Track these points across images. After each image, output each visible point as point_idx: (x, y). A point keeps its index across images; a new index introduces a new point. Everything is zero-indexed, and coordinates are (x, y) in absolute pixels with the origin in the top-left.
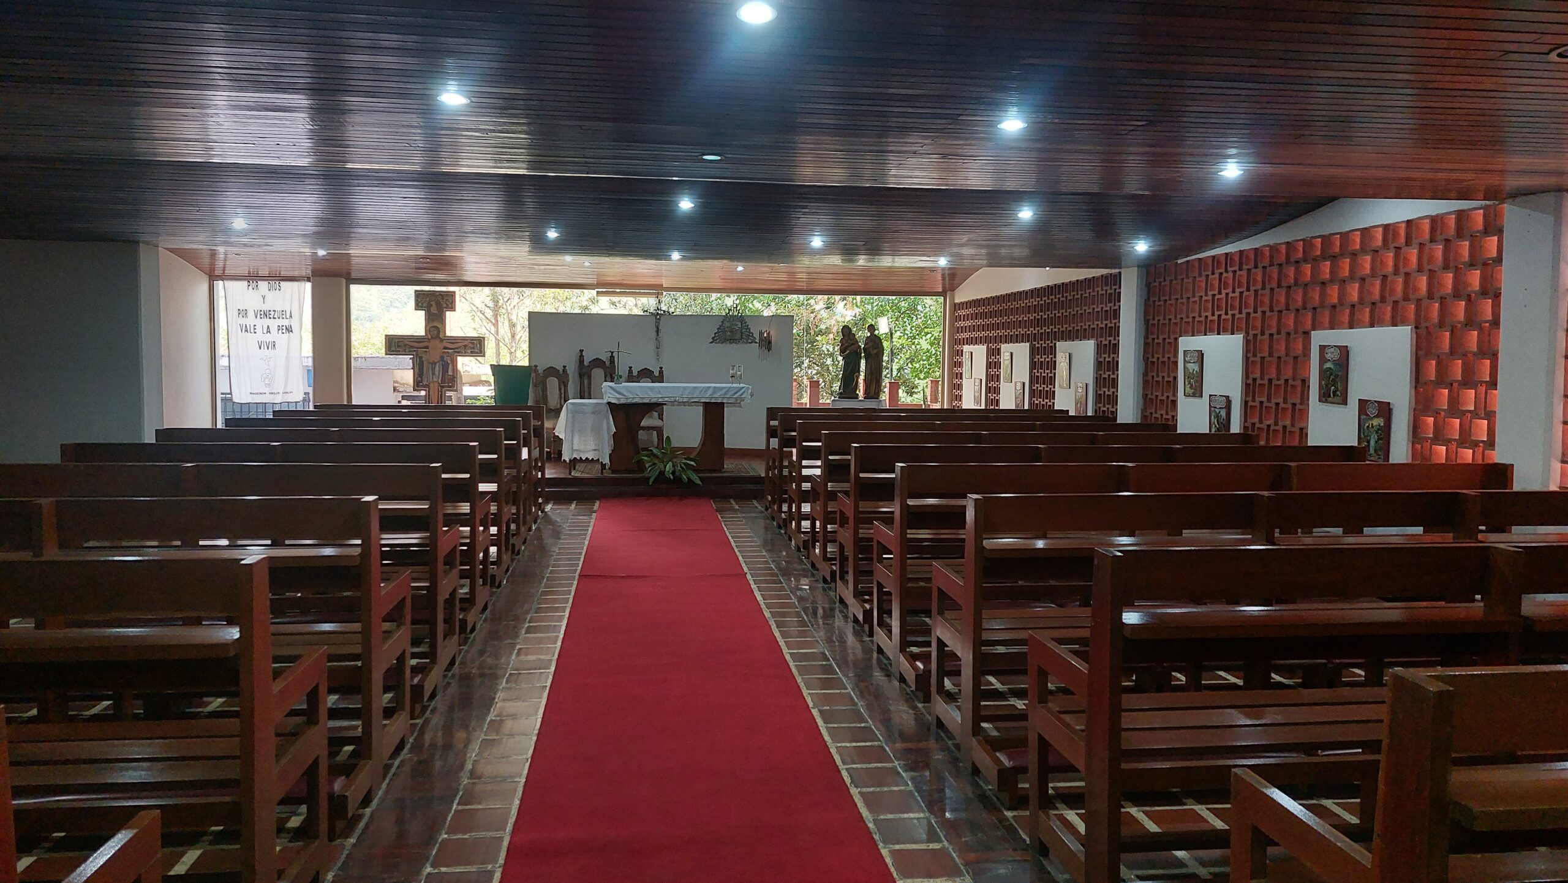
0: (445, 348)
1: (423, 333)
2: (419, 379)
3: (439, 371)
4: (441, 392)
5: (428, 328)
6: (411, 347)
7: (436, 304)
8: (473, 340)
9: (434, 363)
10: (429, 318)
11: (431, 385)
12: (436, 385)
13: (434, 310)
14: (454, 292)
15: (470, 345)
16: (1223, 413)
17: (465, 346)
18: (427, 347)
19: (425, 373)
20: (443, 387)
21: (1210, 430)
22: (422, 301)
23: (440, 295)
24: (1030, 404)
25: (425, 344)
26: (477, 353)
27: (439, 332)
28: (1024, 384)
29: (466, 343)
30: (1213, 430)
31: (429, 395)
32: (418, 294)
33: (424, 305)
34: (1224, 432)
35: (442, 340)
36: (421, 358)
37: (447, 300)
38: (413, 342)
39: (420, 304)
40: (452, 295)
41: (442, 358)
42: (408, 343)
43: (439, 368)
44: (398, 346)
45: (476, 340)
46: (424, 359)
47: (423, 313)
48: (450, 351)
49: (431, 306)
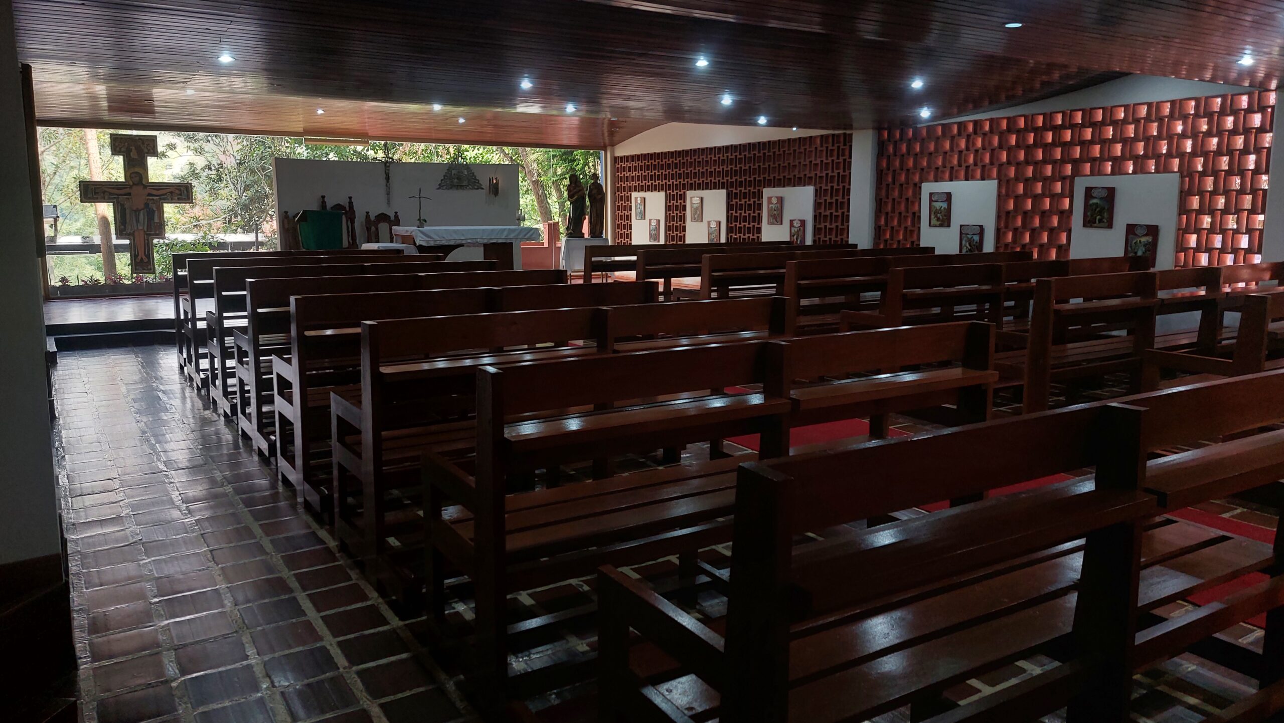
0: (150, 195)
1: (122, 179)
2: (123, 227)
3: (144, 219)
4: (148, 240)
5: (128, 174)
6: (111, 194)
7: (136, 149)
8: (179, 186)
9: (137, 211)
10: (129, 165)
11: (136, 234)
12: (142, 233)
13: (134, 154)
14: (156, 137)
15: (177, 192)
16: (976, 238)
17: (171, 193)
18: (129, 194)
19: (128, 221)
20: (150, 235)
21: (961, 250)
22: (118, 146)
23: (140, 139)
24: (727, 239)
25: (127, 191)
26: (185, 199)
27: (141, 178)
28: (720, 223)
29: (172, 189)
30: (964, 251)
31: (134, 244)
32: (115, 139)
33: (123, 149)
34: (976, 252)
35: (145, 187)
36: (122, 205)
37: (148, 145)
38: (113, 188)
39: (118, 149)
40: (154, 139)
41: (147, 205)
42: (107, 190)
43: (144, 215)
44: (96, 193)
45: (182, 186)
46: (126, 206)
47: (120, 159)
48: (155, 198)
49: (131, 151)
